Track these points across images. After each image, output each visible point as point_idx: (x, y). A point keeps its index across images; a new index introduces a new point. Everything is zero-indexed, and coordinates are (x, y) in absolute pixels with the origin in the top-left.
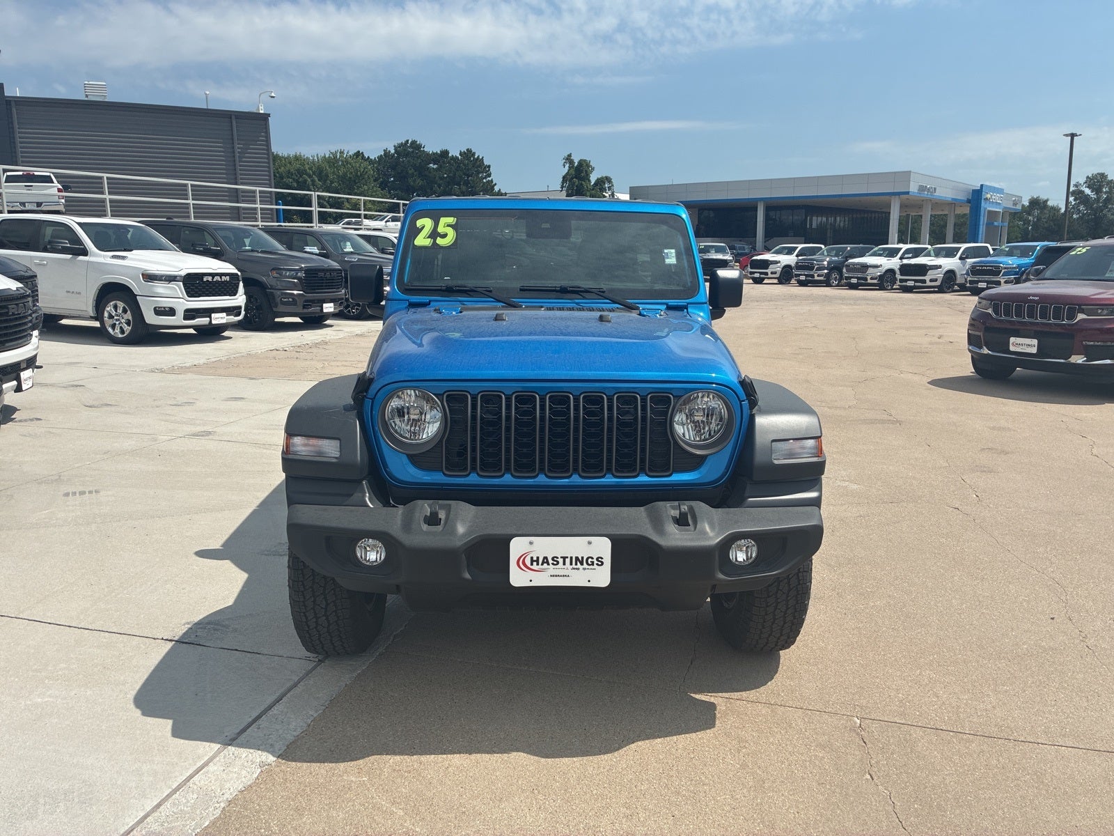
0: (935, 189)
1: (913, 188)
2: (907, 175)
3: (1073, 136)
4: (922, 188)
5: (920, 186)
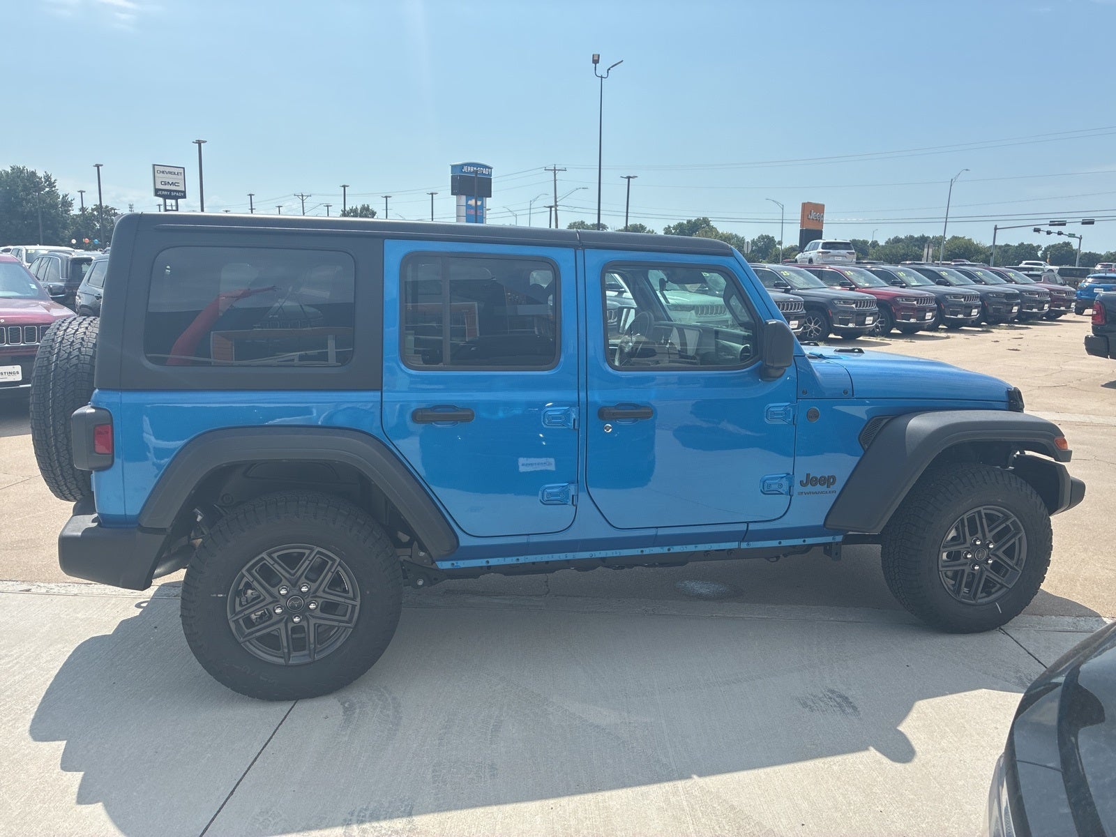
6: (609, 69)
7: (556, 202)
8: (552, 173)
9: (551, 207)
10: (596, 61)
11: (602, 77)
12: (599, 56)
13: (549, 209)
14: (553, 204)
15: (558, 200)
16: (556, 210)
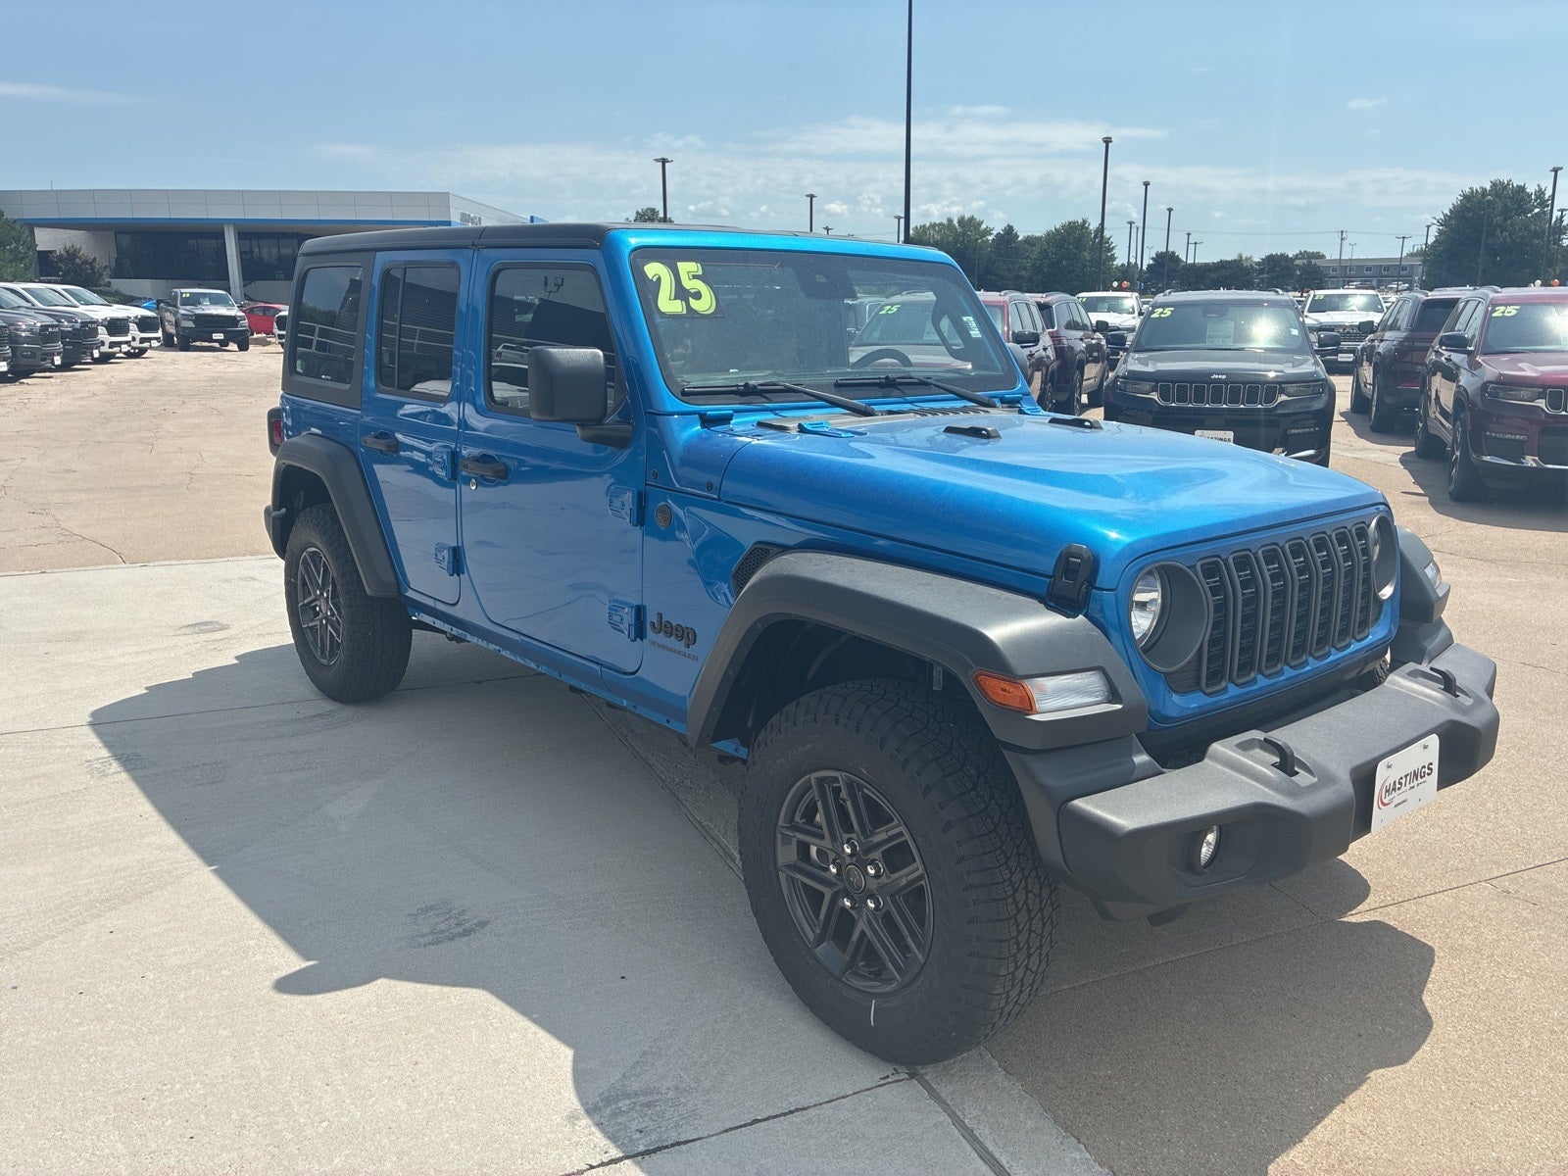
0: (480, 219)
1: (455, 218)
2: (443, 198)
3: (664, 161)
4: (465, 217)
5: (463, 214)
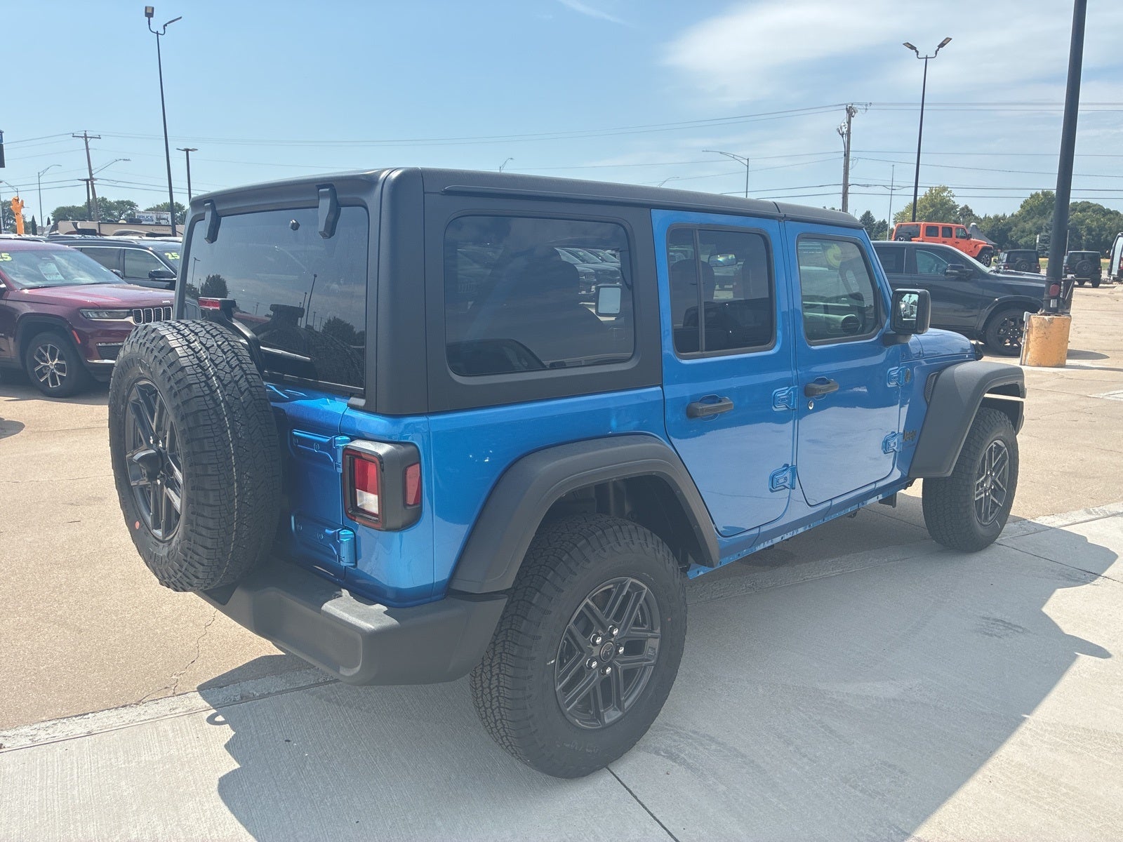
6: (166, 25)
7: (91, 174)
8: (83, 141)
9: (87, 180)
10: (149, 14)
11: (157, 33)
12: (153, 8)
13: (85, 182)
14: (89, 177)
15: (93, 172)
16: (92, 184)
